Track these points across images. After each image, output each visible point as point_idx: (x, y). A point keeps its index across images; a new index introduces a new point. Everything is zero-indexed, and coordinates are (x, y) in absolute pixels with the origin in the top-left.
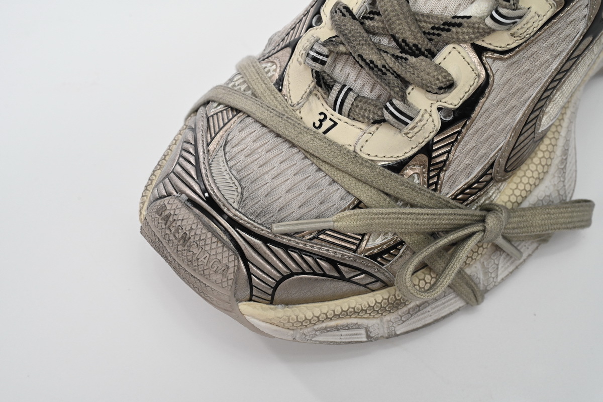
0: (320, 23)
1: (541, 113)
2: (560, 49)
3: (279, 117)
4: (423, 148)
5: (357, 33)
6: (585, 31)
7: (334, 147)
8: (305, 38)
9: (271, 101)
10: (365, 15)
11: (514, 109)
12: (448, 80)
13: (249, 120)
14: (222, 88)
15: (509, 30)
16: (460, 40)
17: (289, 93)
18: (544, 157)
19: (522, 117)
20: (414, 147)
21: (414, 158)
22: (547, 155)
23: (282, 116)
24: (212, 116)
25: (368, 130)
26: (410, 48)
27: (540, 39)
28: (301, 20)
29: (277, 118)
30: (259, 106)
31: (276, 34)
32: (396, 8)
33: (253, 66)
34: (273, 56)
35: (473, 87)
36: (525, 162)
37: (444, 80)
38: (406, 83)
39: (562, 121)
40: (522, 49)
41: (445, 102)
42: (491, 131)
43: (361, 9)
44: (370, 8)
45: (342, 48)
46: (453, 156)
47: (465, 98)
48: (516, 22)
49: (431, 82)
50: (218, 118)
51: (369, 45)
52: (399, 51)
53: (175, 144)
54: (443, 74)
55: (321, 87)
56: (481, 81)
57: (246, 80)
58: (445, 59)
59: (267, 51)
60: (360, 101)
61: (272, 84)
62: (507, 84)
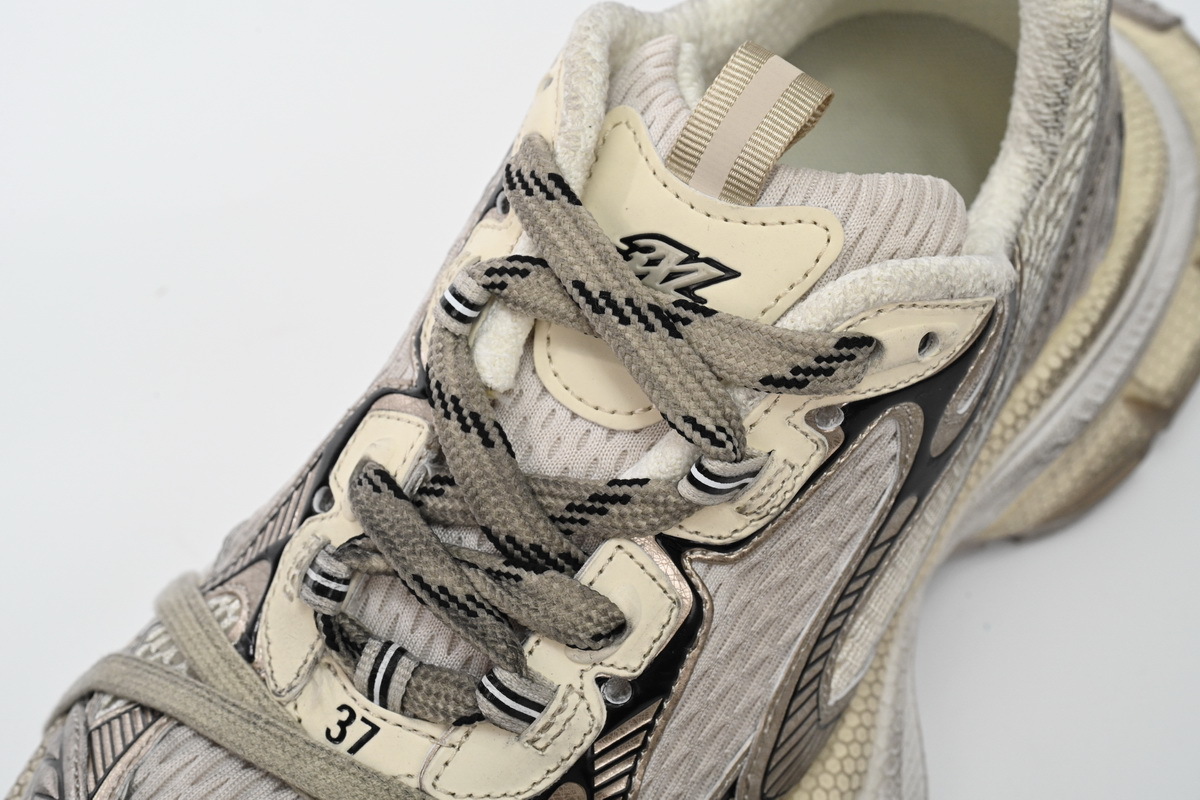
0: (330, 504)
1: (827, 665)
2: (850, 529)
3: (249, 722)
4: (572, 769)
5: (408, 527)
6: (899, 487)
7: (375, 783)
8: (297, 539)
9: (229, 686)
10: (425, 485)
11: (766, 664)
12: (613, 619)
13: (182, 733)
14: (121, 659)
15: (732, 500)
16: (630, 531)
17: (270, 664)
18: (848, 756)
19: (785, 680)
20: (551, 768)
21: (556, 792)
22: (855, 750)
23: (254, 720)
24: (99, 728)
25: (447, 740)
26: (525, 554)
27: (803, 514)
28: (289, 499)
29: (245, 726)
30: (202, 699)
31: (238, 528)
32: (488, 469)
33: (190, 606)
34: (234, 580)
35: (668, 628)
36: (811, 771)
37: (603, 619)
38: (522, 632)
39: (881, 672)
40: (767, 538)
41: (612, 665)
42: (719, 717)
43: (415, 473)
44: (432, 469)
45: (376, 563)
46: (641, 780)
47: (654, 653)
48: (746, 484)
49: (574, 626)
50: (111, 733)
51: (435, 553)
52: (502, 561)
53: (19, 794)
54: (601, 606)
55: (337, 649)
56: (685, 614)
57: (174, 638)
58: (601, 572)
59: (220, 568)
60: (425, 677)
61: (231, 647)
62: (745, 613)
